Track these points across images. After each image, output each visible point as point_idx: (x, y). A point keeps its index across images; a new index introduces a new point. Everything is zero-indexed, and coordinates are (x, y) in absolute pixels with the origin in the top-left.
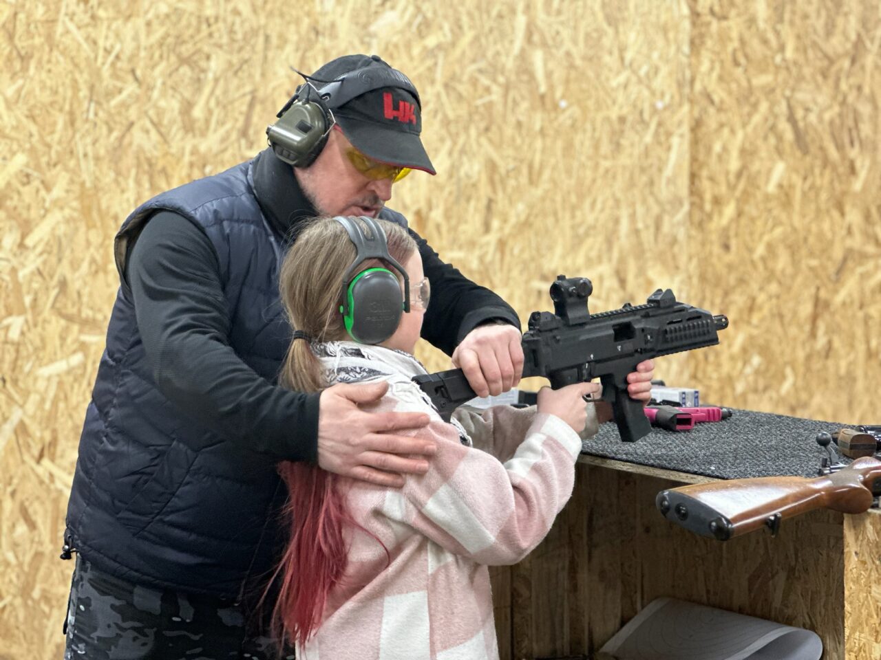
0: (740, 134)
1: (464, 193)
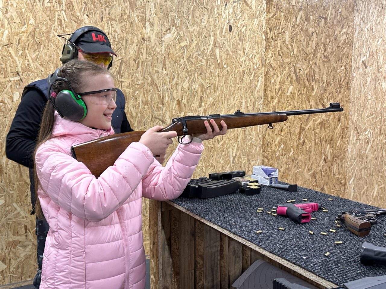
0: (280, 77)
1: (193, 94)
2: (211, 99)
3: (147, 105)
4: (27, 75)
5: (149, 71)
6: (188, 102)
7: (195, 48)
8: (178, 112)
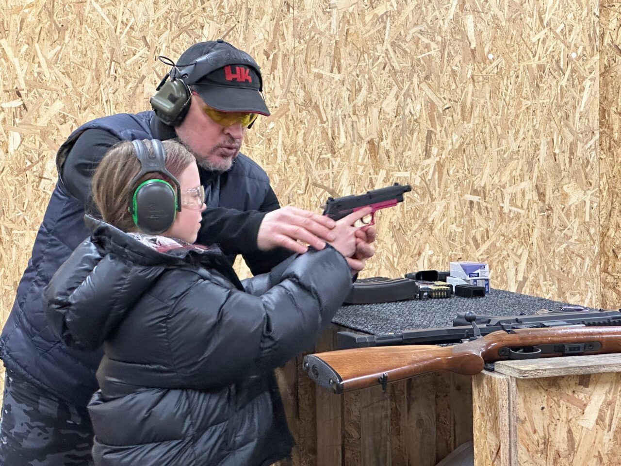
1: (409, 127)
2: (455, 137)
3: (296, 156)
4: (37, 95)
5: (299, 75)
6: (395, 146)
7: (411, 16)
8: (372, 171)
